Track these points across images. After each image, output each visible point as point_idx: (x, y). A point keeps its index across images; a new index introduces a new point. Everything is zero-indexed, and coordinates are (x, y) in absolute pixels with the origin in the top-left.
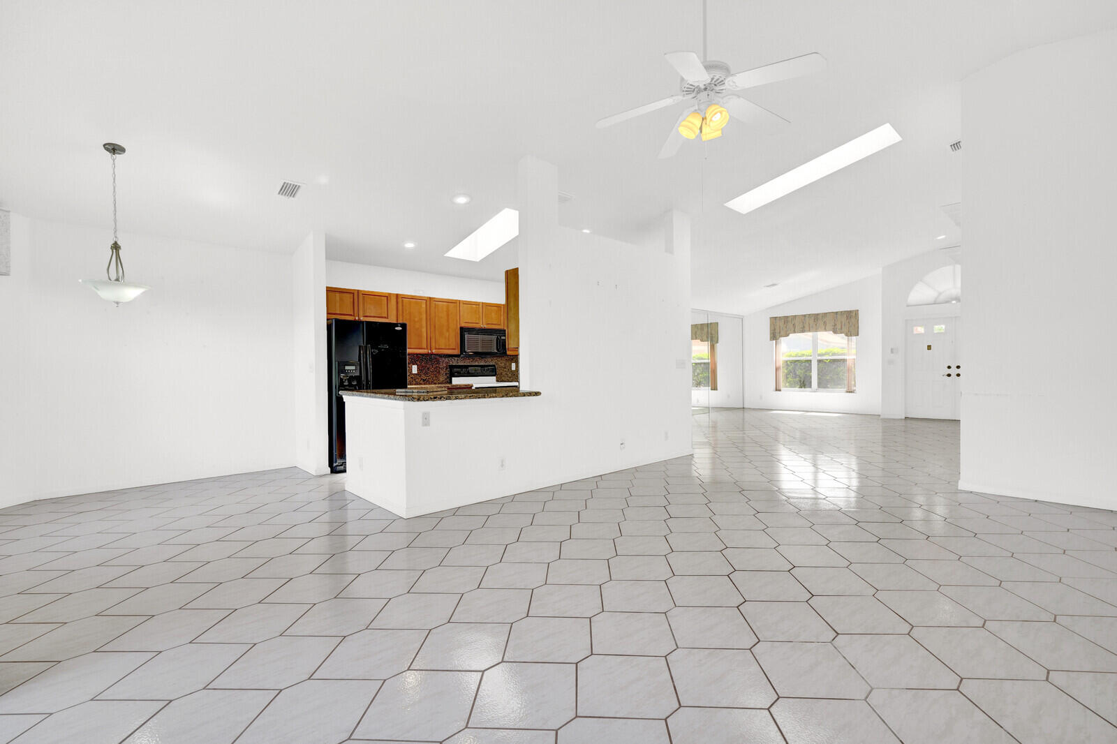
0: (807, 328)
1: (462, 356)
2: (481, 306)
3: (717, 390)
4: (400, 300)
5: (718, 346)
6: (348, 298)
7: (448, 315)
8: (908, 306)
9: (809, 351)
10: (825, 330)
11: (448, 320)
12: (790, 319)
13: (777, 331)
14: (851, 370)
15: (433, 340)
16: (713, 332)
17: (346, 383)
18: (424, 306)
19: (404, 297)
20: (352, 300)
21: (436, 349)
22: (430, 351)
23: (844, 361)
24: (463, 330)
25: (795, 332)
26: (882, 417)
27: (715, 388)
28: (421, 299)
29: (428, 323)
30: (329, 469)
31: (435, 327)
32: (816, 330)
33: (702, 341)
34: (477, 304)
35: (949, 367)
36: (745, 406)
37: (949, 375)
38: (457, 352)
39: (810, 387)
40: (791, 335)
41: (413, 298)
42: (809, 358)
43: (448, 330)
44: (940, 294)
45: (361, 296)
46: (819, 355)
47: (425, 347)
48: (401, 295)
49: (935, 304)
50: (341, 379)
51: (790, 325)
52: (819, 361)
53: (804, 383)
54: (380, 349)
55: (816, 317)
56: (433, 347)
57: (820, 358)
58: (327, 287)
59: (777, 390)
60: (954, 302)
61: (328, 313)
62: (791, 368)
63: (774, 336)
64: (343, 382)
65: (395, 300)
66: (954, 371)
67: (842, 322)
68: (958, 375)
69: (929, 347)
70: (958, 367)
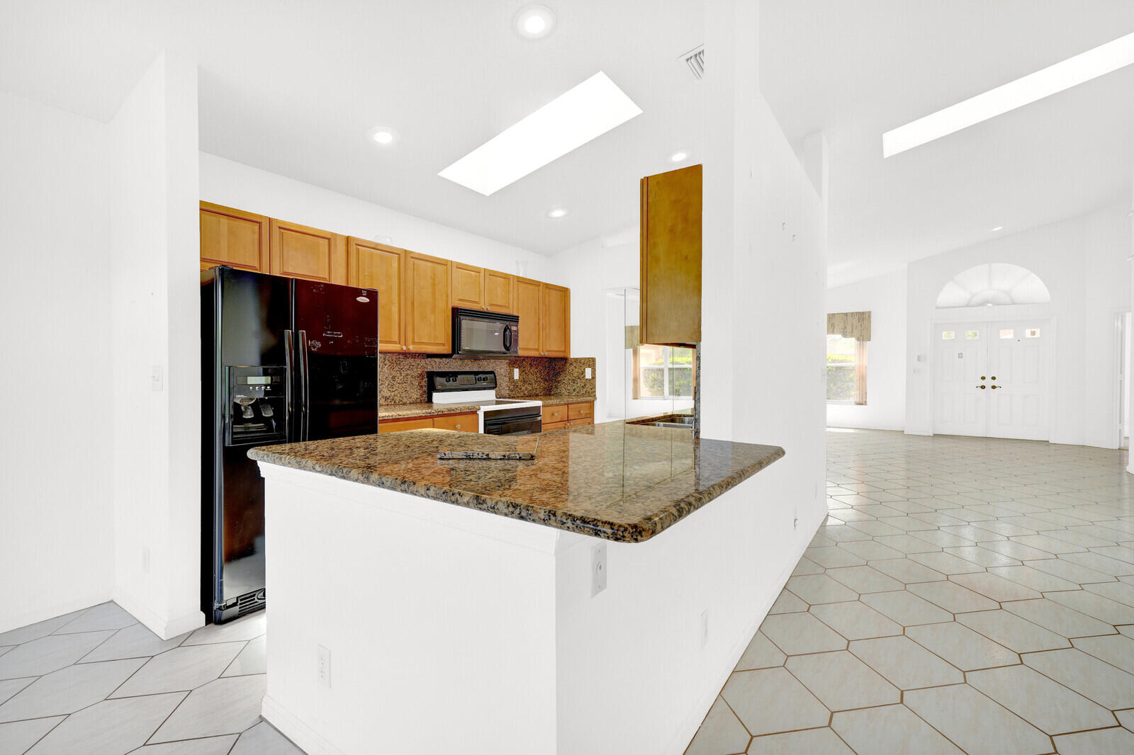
1: (454, 356)
2: (482, 274)
4: (353, 248)
6: (249, 231)
7: (434, 285)
8: (937, 308)
11: (434, 294)
14: (863, 379)
15: (409, 329)
17: (249, 415)
18: (395, 265)
19: (361, 244)
20: (257, 236)
21: (414, 343)
22: (404, 348)
23: (853, 369)
24: (457, 313)
26: (905, 433)
28: (391, 251)
29: (402, 297)
30: (203, 616)
31: (413, 304)
34: (477, 270)
35: (983, 378)
37: (983, 387)
38: (447, 349)
41: (376, 247)
43: (433, 311)
44: (973, 295)
45: (276, 232)
47: (397, 340)
48: (354, 239)
49: (967, 306)
50: (237, 407)
54: (325, 341)
56: (410, 341)
58: (201, 202)
60: (990, 305)
61: (203, 260)
64: (242, 413)
65: (344, 248)
66: (988, 383)
67: (852, 325)
68: (994, 387)
69: (960, 356)
70: (994, 378)
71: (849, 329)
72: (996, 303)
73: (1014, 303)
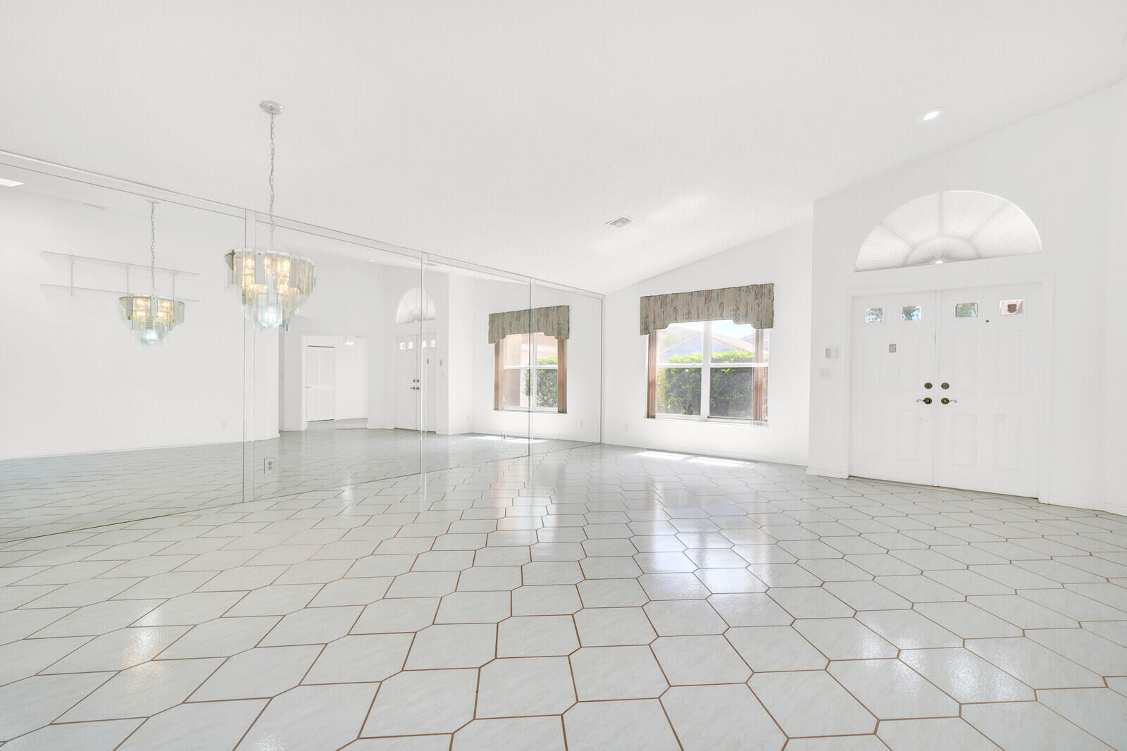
0: (694, 313)
3: (566, 412)
5: (569, 343)
8: (857, 271)
9: (698, 354)
10: (722, 317)
12: (669, 300)
13: (651, 319)
14: (762, 385)
16: (561, 322)
23: (749, 370)
25: (676, 320)
26: (808, 472)
27: (563, 410)
32: (709, 317)
33: (546, 334)
35: (928, 386)
36: (606, 441)
37: (928, 401)
39: (699, 414)
40: (670, 325)
42: (698, 365)
44: (914, 247)
46: (714, 360)
49: (904, 265)
51: (669, 309)
52: (714, 371)
53: (691, 407)
55: (708, 296)
57: (714, 365)
59: (650, 415)
60: (939, 262)
62: (674, 380)
63: (648, 327)
66: (937, 394)
67: (747, 304)
68: (945, 401)
69: (893, 348)
70: (945, 386)
71: (742, 311)
72: (949, 257)
73: (979, 257)
